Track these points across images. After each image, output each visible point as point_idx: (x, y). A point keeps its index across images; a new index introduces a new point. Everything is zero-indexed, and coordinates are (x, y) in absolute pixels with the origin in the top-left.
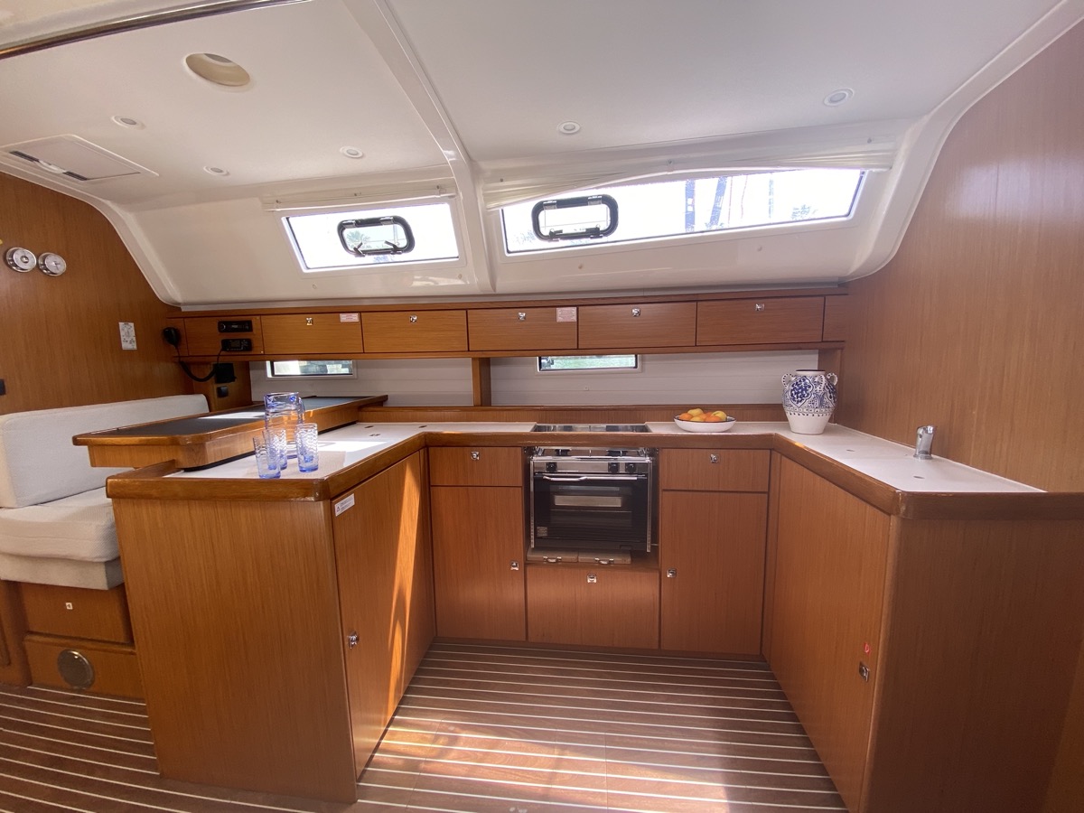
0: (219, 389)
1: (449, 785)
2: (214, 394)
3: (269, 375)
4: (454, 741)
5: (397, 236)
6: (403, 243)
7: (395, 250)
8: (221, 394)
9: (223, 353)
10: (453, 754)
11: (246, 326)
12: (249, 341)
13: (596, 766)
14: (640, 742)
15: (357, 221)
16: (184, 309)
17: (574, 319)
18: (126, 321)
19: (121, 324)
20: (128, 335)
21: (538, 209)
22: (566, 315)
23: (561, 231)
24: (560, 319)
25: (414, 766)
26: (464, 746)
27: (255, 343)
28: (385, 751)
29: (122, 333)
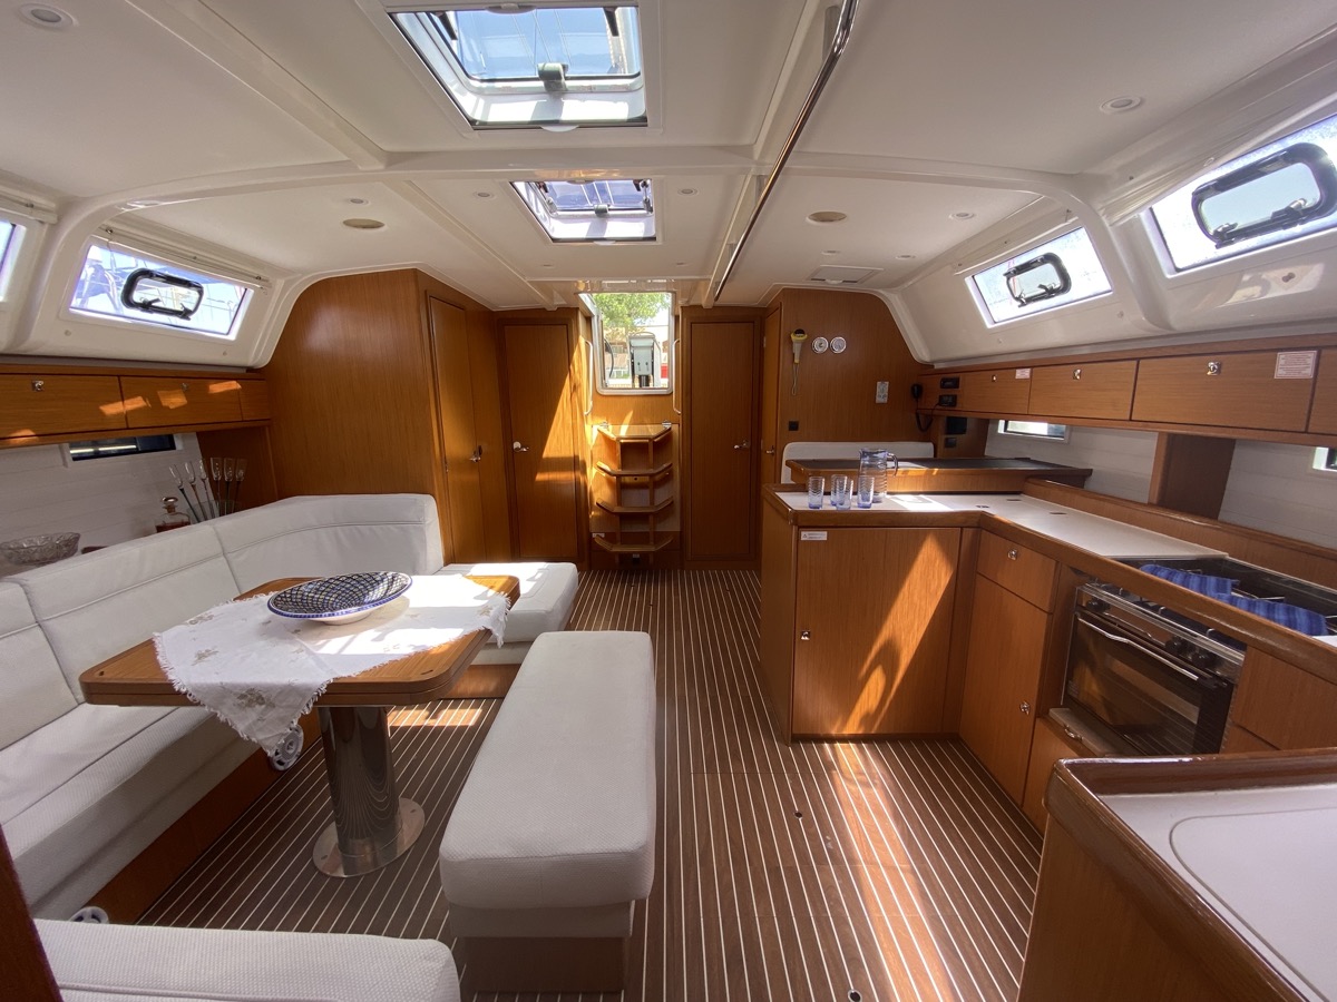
0: (947, 439)
1: (826, 793)
2: (941, 444)
3: (1002, 432)
4: (865, 785)
5: (1050, 277)
6: (1057, 283)
7: (1050, 293)
8: (948, 444)
9: (938, 407)
10: (853, 788)
11: (956, 383)
12: (955, 397)
13: (909, 906)
14: (973, 957)
15: (1017, 268)
16: (937, 366)
17: (1309, 372)
18: (883, 380)
19: (879, 383)
20: (882, 391)
21: (1198, 198)
22: (1295, 366)
23: (1233, 226)
24: (1280, 373)
25: (830, 767)
26: (866, 795)
27: (959, 400)
28: (833, 749)
29: (878, 390)
